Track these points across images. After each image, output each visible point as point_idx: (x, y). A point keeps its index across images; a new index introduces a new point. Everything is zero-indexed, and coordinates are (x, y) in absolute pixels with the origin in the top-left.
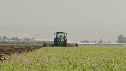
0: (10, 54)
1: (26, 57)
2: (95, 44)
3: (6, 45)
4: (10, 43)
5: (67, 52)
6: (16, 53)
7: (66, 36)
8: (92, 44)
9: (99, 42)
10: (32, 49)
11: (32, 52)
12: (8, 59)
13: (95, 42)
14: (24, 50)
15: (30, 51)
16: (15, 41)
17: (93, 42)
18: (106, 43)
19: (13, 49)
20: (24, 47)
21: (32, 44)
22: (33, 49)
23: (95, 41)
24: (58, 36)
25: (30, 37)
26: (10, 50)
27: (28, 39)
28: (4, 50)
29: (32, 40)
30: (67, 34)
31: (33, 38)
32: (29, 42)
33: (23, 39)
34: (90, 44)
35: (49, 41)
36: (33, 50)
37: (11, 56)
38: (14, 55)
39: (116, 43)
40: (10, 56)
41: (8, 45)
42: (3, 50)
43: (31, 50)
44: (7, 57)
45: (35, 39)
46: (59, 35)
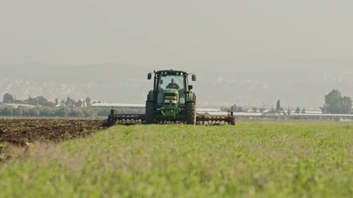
0: (23, 144)
1: (69, 151)
2: (261, 117)
3: (12, 118)
4: (25, 114)
5: (184, 137)
6: (42, 141)
7: (190, 87)
8: (253, 117)
9: (272, 111)
10: (86, 130)
11: (84, 137)
12: (19, 157)
13: (261, 110)
14: (64, 133)
15: (79, 134)
16: (38, 108)
17: (255, 110)
18: (293, 113)
19: (33, 131)
20: (62, 123)
21: (86, 115)
22: (87, 128)
23: (261, 107)
24: (163, 87)
25: (79, 96)
26: (25, 132)
27: (73, 102)
28: (5, 133)
29: (86, 105)
30: (194, 78)
31: (88, 100)
32: (76, 109)
33: (59, 101)
34: (248, 117)
35: (132, 108)
36: (88, 133)
37: (26, 151)
38: (35, 147)
39: (320, 113)
40: (24, 149)
41: (17, 118)
42: (4, 131)
43: (81, 133)
44: (16, 151)
45: (95, 103)
46: (166, 81)
